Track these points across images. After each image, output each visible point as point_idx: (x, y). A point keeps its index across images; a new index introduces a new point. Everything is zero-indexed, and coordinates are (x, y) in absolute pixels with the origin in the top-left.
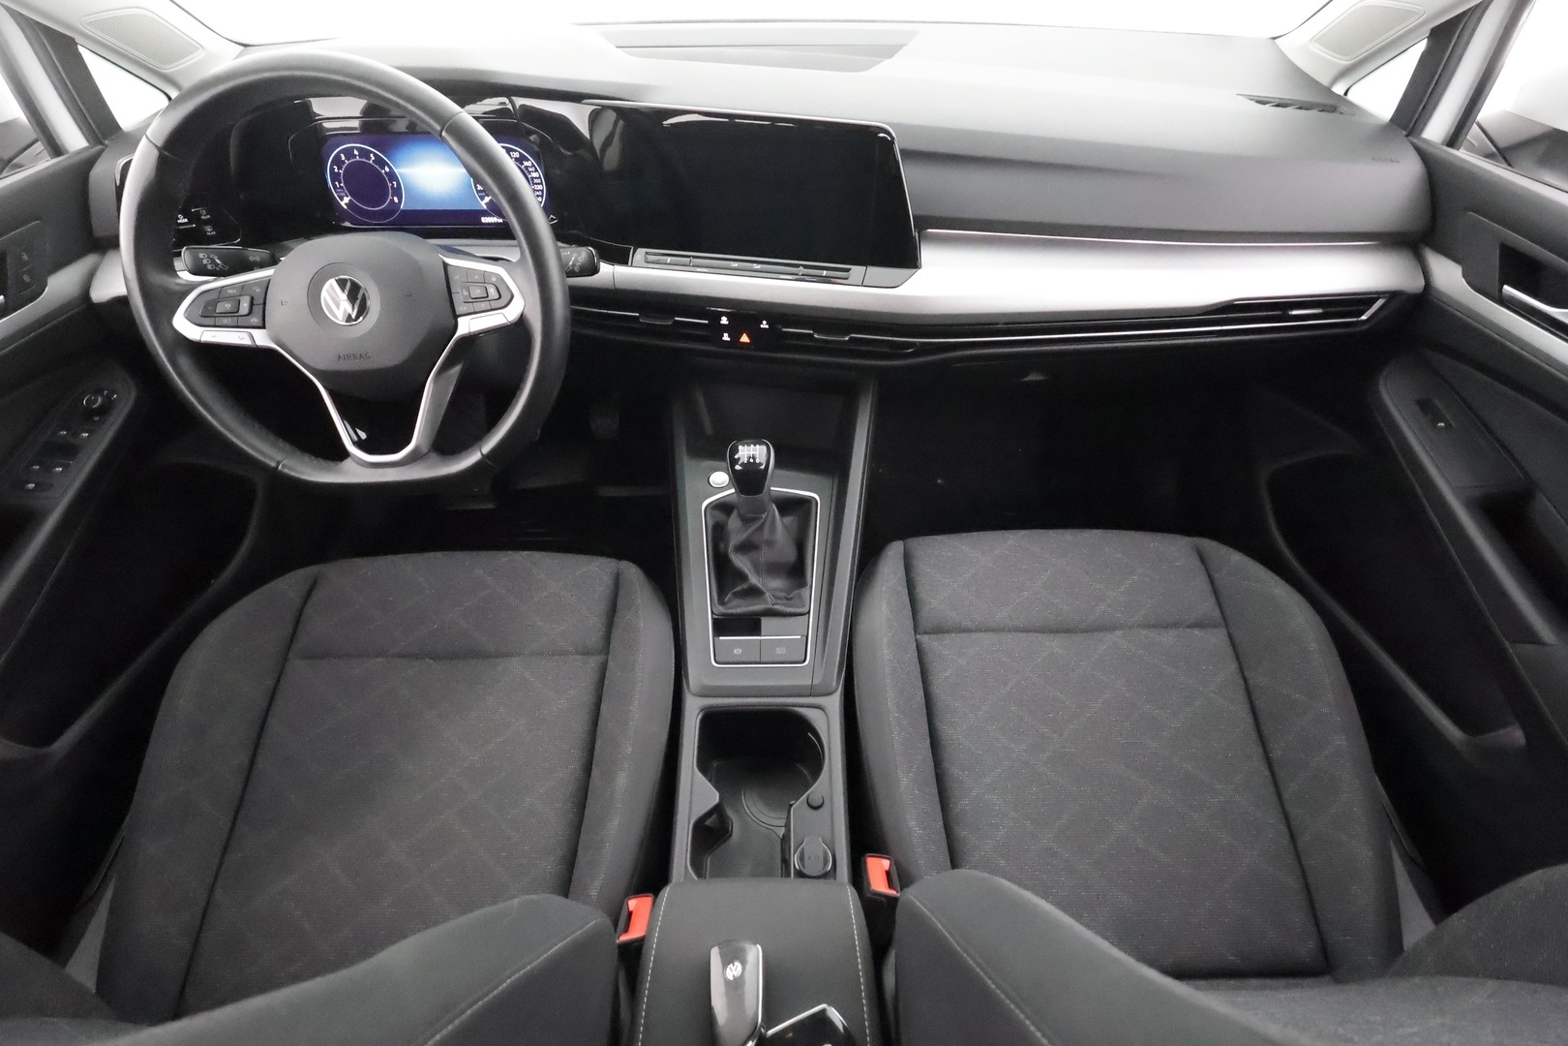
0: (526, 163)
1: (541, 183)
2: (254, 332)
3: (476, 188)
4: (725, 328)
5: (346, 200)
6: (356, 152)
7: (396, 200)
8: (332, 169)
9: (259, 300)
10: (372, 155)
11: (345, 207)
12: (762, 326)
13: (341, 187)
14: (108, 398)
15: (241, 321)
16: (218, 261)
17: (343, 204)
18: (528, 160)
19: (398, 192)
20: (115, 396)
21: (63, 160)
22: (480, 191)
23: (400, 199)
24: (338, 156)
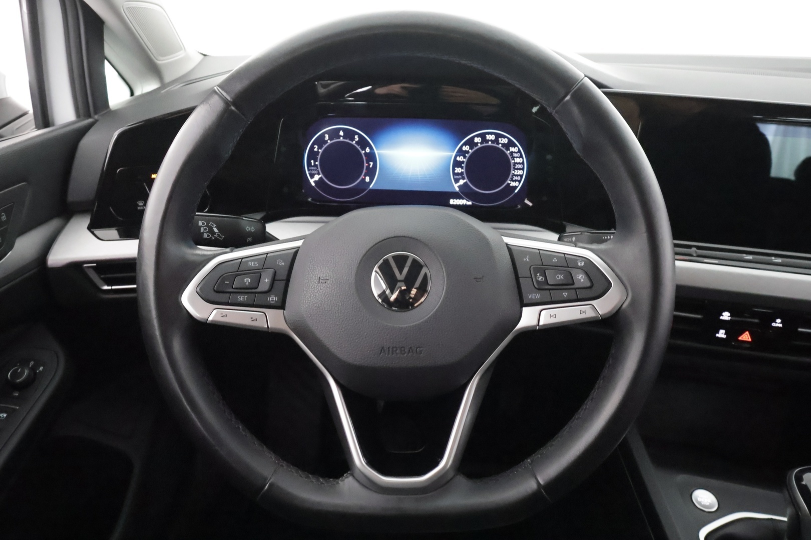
0: (512, 149)
1: (523, 169)
2: (270, 312)
3: (454, 170)
4: (724, 324)
5: (317, 177)
6: (341, 133)
7: (367, 179)
8: (312, 148)
9: (282, 275)
10: (356, 137)
11: (313, 184)
12: (774, 324)
13: (315, 166)
14: (33, 369)
15: (258, 299)
16: (216, 230)
17: (312, 181)
18: (515, 146)
19: (371, 172)
20: (41, 369)
21: (49, 132)
22: (458, 174)
23: (371, 180)
24: (323, 136)
